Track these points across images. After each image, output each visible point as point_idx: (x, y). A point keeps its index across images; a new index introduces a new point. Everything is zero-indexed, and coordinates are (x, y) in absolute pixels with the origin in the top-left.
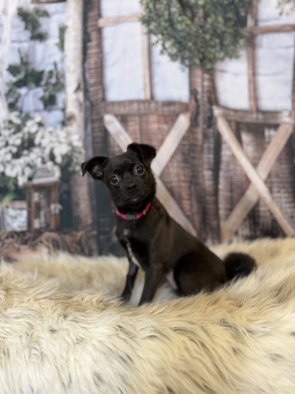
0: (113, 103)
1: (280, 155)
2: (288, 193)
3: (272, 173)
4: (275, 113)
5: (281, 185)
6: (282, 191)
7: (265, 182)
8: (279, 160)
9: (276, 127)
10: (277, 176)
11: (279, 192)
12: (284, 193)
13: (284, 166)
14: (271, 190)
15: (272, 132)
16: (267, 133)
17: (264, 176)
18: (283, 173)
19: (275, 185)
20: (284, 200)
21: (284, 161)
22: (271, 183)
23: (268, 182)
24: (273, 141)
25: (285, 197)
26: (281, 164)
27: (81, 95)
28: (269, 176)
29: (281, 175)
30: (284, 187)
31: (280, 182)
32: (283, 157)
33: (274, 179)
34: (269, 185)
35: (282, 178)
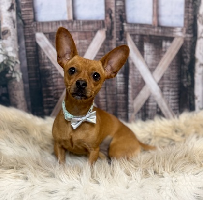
0: (43, 23)
1: (172, 62)
2: (175, 91)
3: (165, 76)
4: (171, 29)
5: (171, 85)
6: (171, 90)
7: (158, 84)
8: (171, 66)
9: (171, 39)
10: (169, 79)
11: (168, 91)
12: (172, 91)
13: (174, 71)
14: (162, 90)
15: (168, 44)
16: (164, 44)
17: (158, 78)
18: (173, 77)
19: (165, 85)
20: (171, 97)
21: (174, 67)
22: (163, 84)
23: (161, 84)
24: (168, 51)
26: (172, 69)
27: (14, 14)
28: (162, 78)
29: (171, 78)
30: (172, 88)
31: (170, 83)
32: (174, 64)
33: (166, 81)
34: (161, 86)
35: (172, 80)
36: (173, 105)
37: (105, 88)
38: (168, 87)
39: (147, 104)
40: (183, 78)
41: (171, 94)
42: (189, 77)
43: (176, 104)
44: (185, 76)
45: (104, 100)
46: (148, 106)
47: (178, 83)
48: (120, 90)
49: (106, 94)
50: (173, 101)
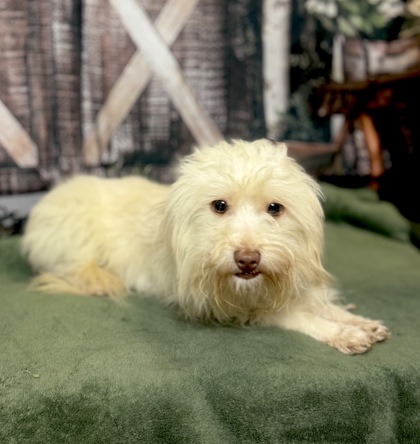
2: (215, 69)
3: (187, 30)
5: (203, 54)
6: (205, 65)
7: (172, 49)
10: (197, 36)
11: (197, 67)
12: (207, 70)
13: (211, 19)
14: (181, 64)
17: (170, 36)
18: (208, 32)
19: (190, 54)
20: (204, 84)
21: (210, 8)
22: (184, 49)
23: (179, 49)
25: (208, 79)
26: (205, 13)
28: (181, 36)
29: (204, 36)
30: (207, 59)
33: (191, 43)
34: (178, 54)
35: (206, 41)
36: (210, 103)
37: (25, 58)
38: (197, 58)
39: (143, 100)
40: (235, 36)
41: (206, 76)
42: (250, 34)
43: (218, 102)
44: (239, 31)
45: (24, 89)
46: (147, 105)
47: (222, 48)
48: (64, 64)
49: (27, 74)
50: (210, 93)
